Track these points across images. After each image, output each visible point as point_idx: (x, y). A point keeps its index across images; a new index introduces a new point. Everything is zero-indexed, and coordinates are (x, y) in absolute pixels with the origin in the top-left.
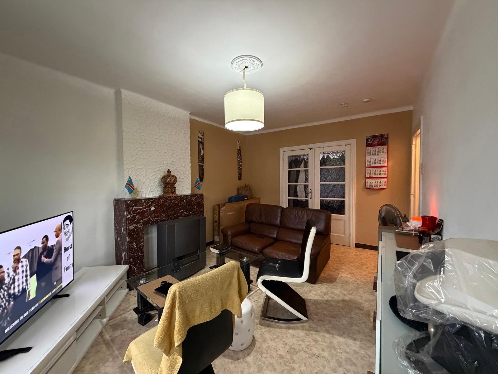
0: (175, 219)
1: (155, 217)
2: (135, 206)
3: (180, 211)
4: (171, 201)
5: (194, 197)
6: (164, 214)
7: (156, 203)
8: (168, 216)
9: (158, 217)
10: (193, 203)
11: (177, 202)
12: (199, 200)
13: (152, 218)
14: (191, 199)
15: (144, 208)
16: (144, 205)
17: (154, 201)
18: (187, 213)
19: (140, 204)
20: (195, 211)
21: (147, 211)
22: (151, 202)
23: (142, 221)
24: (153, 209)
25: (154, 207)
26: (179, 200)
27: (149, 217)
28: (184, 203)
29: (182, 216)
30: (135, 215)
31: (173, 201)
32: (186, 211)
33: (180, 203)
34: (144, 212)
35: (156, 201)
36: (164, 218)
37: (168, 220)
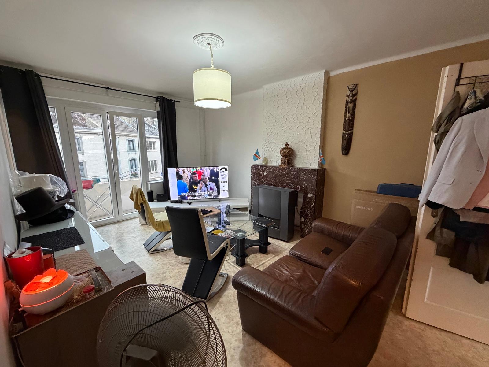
0: (281, 187)
1: (266, 180)
2: (255, 169)
3: (287, 182)
4: (279, 171)
5: (303, 171)
6: (272, 180)
7: (268, 170)
8: (276, 183)
9: (268, 181)
10: (301, 177)
11: (284, 173)
12: (309, 176)
13: (264, 181)
14: (300, 172)
15: (260, 172)
16: (260, 170)
17: (266, 168)
18: (294, 185)
19: (258, 168)
20: (303, 186)
21: (261, 175)
22: (264, 169)
23: (258, 180)
24: (265, 174)
25: (266, 172)
26: (286, 171)
27: (262, 179)
28: (291, 175)
29: (288, 187)
30: (255, 175)
31: (281, 171)
32: (293, 184)
33: (287, 174)
34: (260, 175)
35: (268, 168)
36: (272, 183)
37: (276, 186)
